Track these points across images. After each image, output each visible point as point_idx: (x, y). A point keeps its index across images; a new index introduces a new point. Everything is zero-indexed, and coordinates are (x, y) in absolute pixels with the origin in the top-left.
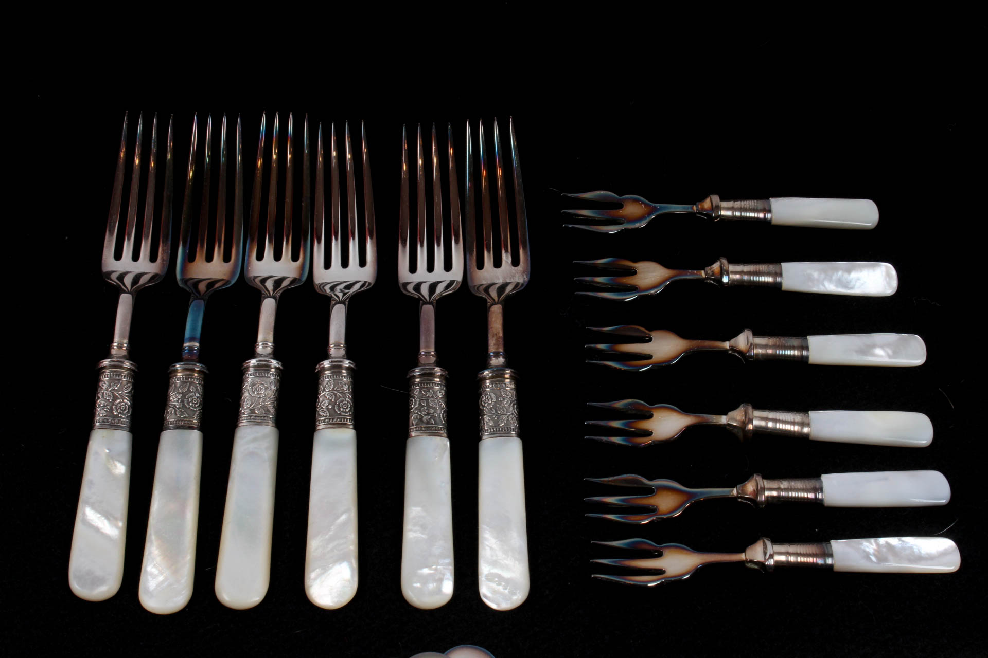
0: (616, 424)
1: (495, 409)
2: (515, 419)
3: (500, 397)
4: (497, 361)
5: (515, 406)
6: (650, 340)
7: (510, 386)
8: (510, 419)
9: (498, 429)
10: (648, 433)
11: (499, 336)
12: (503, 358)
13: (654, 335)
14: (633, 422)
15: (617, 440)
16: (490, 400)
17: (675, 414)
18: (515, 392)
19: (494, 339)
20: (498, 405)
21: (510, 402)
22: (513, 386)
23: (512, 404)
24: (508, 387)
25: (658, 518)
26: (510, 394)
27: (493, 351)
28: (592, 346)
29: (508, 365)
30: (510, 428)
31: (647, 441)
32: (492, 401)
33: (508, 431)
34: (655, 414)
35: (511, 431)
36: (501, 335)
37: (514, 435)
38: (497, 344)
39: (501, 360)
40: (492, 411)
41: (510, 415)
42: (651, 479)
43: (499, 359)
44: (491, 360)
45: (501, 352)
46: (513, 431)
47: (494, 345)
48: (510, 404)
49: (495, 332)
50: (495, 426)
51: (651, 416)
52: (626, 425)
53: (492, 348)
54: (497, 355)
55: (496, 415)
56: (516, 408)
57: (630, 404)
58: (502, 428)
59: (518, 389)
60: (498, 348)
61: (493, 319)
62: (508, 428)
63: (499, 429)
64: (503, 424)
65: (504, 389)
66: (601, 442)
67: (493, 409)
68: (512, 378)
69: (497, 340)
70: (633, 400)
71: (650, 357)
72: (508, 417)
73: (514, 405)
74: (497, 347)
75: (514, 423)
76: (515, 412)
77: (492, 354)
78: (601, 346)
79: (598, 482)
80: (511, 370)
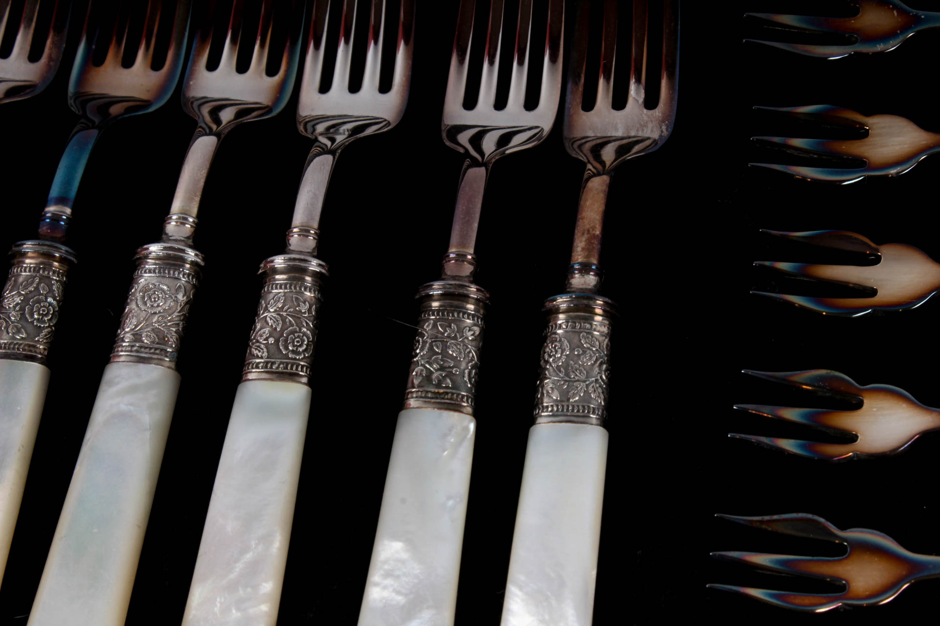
0: (792, 414)
1: (566, 369)
2: (600, 390)
3: (578, 347)
4: (582, 280)
5: (604, 366)
6: (877, 261)
7: (598, 328)
8: (591, 389)
9: (565, 407)
10: (850, 438)
11: (594, 234)
12: (596, 275)
13: (886, 251)
14: (824, 413)
15: (788, 445)
16: (560, 351)
17: (904, 405)
18: (607, 340)
19: (584, 239)
20: (571, 362)
21: (594, 359)
22: (605, 330)
23: (599, 362)
24: (595, 330)
25: (846, 604)
26: (597, 343)
27: (580, 260)
28: (767, 263)
29: (600, 290)
30: (589, 407)
31: (846, 451)
32: (562, 354)
33: (583, 411)
34: (867, 402)
35: (589, 412)
36: (598, 232)
37: (594, 421)
38: (588, 249)
39: (591, 280)
40: (560, 371)
41: (592, 382)
42: (843, 528)
43: (586, 277)
44: (573, 278)
45: (594, 264)
46: (594, 413)
47: (583, 249)
48: (595, 362)
49: (588, 227)
50: (561, 401)
51: (859, 405)
52: (807, 416)
53: (579, 256)
54: (585, 268)
55: (566, 381)
56: (606, 370)
57: (821, 378)
58: (573, 406)
59: (614, 335)
60: (588, 257)
61: (588, 203)
62: (584, 407)
63: (568, 406)
64: (577, 398)
65: (587, 333)
66: (759, 446)
67: (562, 369)
68: (606, 314)
69: (589, 242)
70: (829, 371)
71: (872, 292)
72: (587, 386)
73: (601, 364)
74: (586, 254)
75: (598, 400)
76: (601, 377)
77: (577, 267)
78: (783, 266)
79: (742, 522)
80: (607, 300)
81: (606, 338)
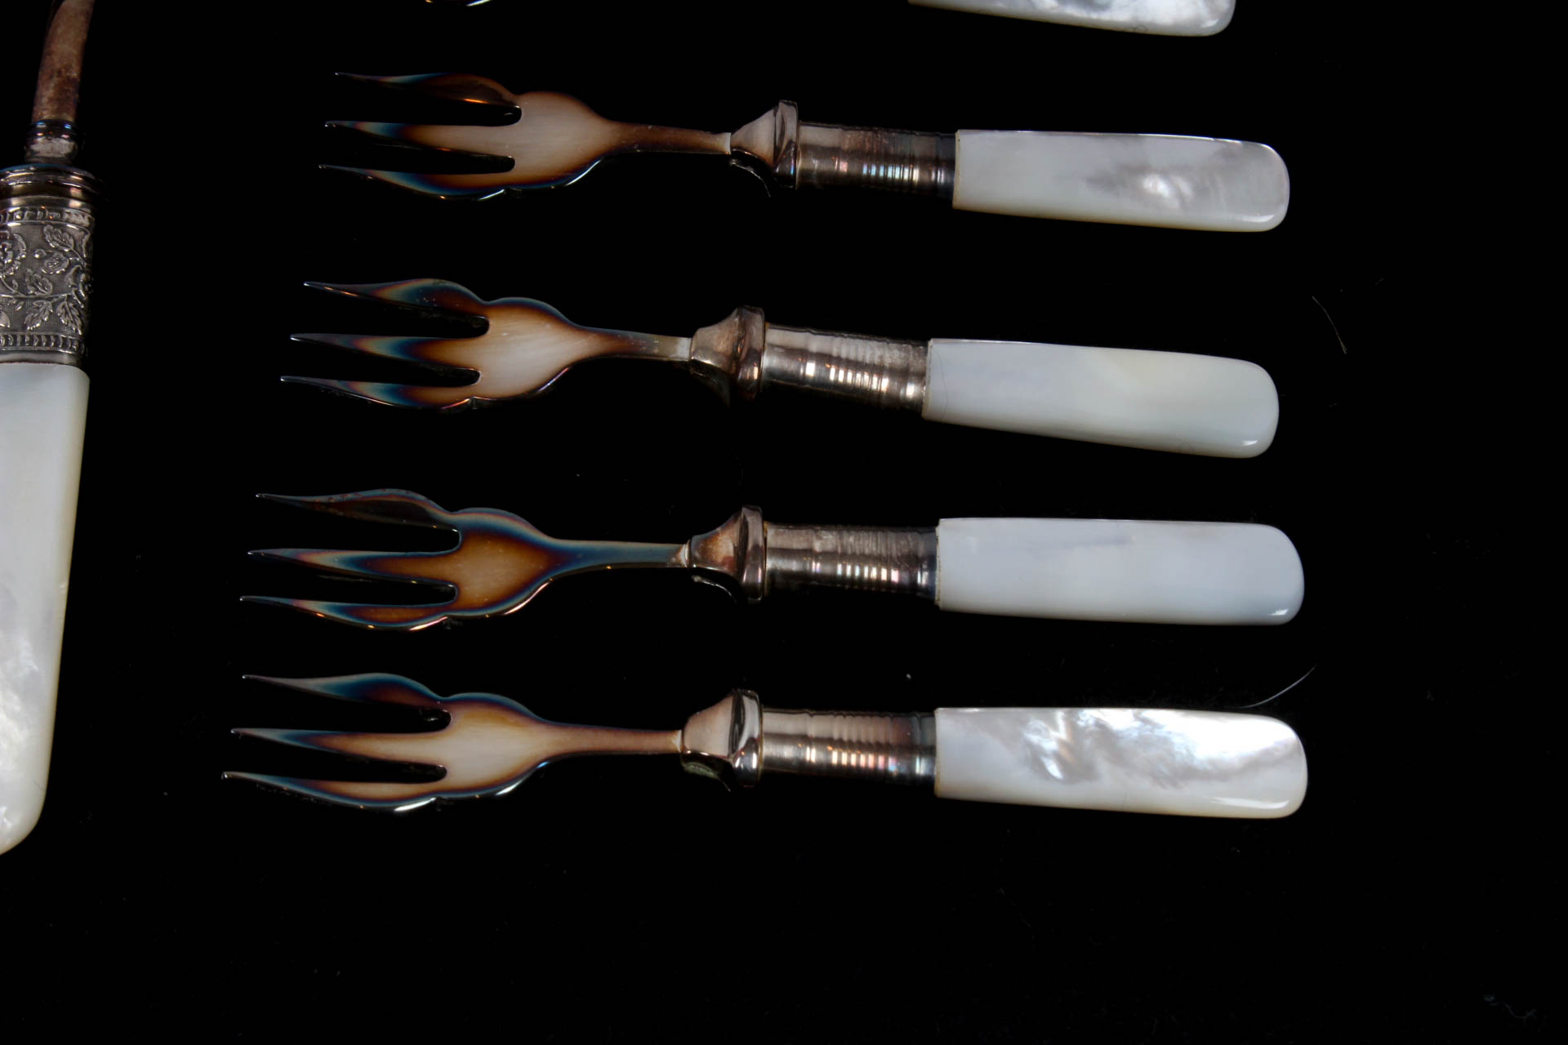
0: (379, 346)
1: (21, 282)
2: (75, 313)
3: (40, 247)
4: (48, 147)
5: (83, 276)
6: (515, 117)
7: (73, 218)
8: (60, 310)
9: (19, 339)
10: (468, 377)
11: (68, 77)
12: (71, 138)
13: (527, 104)
14: (431, 343)
15: (373, 392)
16: (10, 254)
17: (548, 326)
18: (87, 237)
19: (52, 85)
20: (29, 270)
21: (66, 264)
22: (85, 222)
23: (73, 270)
24: (68, 221)
25: (454, 618)
26: (72, 241)
27: (45, 117)
28: (347, 124)
29: (75, 160)
30: (56, 337)
31: (461, 397)
32: (14, 259)
33: (48, 344)
34: (492, 323)
35: (56, 345)
36: (75, 74)
37: (66, 359)
38: (60, 100)
39: (63, 146)
40: (11, 285)
41: (63, 300)
42: (452, 508)
43: (54, 141)
44: (34, 143)
45: (69, 123)
46: (65, 346)
47: (51, 100)
48: (68, 269)
49: (58, 66)
50: (13, 330)
51: (482, 329)
52: (403, 348)
53: (45, 110)
54: (54, 129)
55: (21, 299)
56: (85, 283)
57: (426, 292)
58: (32, 338)
59: (99, 232)
60: (59, 111)
61: (59, 31)
62: (48, 337)
63: (23, 337)
64: (38, 325)
65: (55, 226)
66: (329, 393)
67: (14, 282)
68: (88, 198)
69: (61, 89)
70: (437, 281)
71: (507, 164)
72: (54, 306)
73: (78, 272)
74: (56, 107)
75: (73, 328)
76: (77, 293)
77: (41, 125)
78: (371, 127)
79: (298, 505)
80: (85, 173)
81: (86, 233)
